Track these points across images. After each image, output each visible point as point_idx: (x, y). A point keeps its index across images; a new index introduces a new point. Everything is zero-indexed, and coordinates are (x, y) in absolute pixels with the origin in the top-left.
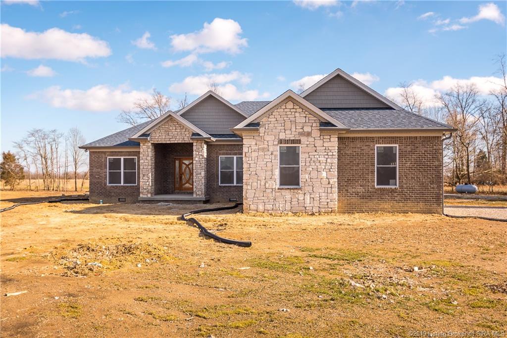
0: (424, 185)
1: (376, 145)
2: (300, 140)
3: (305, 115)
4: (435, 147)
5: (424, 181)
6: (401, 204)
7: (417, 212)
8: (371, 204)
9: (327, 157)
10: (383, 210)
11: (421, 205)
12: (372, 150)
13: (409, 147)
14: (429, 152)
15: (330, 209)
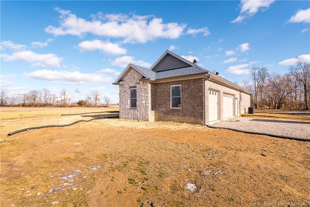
0: (194, 107)
1: (171, 86)
2: (136, 86)
3: (137, 74)
4: (200, 85)
5: (194, 105)
6: (182, 118)
7: (190, 123)
8: (169, 117)
9: (145, 93)
10: (174, 121)
11: (192, 119)
12: (169, 89)
13: (186, 86)
14: (196, 88)
15: (146, 119)
